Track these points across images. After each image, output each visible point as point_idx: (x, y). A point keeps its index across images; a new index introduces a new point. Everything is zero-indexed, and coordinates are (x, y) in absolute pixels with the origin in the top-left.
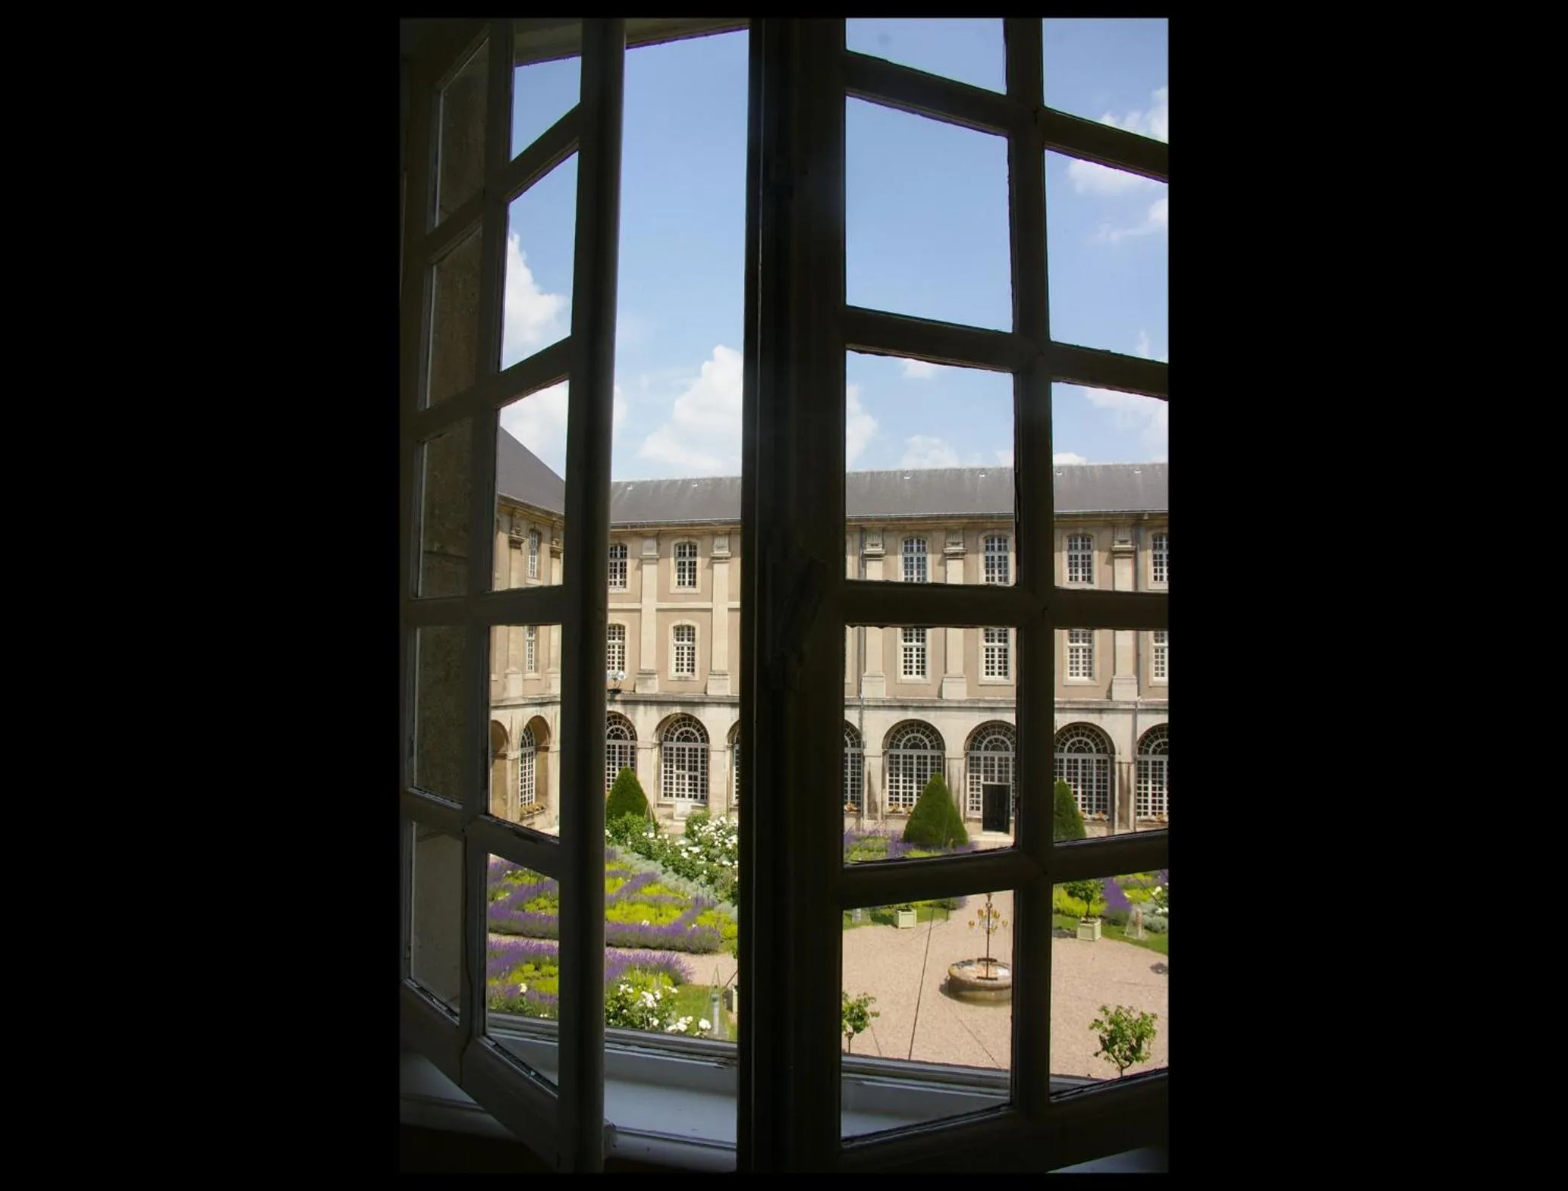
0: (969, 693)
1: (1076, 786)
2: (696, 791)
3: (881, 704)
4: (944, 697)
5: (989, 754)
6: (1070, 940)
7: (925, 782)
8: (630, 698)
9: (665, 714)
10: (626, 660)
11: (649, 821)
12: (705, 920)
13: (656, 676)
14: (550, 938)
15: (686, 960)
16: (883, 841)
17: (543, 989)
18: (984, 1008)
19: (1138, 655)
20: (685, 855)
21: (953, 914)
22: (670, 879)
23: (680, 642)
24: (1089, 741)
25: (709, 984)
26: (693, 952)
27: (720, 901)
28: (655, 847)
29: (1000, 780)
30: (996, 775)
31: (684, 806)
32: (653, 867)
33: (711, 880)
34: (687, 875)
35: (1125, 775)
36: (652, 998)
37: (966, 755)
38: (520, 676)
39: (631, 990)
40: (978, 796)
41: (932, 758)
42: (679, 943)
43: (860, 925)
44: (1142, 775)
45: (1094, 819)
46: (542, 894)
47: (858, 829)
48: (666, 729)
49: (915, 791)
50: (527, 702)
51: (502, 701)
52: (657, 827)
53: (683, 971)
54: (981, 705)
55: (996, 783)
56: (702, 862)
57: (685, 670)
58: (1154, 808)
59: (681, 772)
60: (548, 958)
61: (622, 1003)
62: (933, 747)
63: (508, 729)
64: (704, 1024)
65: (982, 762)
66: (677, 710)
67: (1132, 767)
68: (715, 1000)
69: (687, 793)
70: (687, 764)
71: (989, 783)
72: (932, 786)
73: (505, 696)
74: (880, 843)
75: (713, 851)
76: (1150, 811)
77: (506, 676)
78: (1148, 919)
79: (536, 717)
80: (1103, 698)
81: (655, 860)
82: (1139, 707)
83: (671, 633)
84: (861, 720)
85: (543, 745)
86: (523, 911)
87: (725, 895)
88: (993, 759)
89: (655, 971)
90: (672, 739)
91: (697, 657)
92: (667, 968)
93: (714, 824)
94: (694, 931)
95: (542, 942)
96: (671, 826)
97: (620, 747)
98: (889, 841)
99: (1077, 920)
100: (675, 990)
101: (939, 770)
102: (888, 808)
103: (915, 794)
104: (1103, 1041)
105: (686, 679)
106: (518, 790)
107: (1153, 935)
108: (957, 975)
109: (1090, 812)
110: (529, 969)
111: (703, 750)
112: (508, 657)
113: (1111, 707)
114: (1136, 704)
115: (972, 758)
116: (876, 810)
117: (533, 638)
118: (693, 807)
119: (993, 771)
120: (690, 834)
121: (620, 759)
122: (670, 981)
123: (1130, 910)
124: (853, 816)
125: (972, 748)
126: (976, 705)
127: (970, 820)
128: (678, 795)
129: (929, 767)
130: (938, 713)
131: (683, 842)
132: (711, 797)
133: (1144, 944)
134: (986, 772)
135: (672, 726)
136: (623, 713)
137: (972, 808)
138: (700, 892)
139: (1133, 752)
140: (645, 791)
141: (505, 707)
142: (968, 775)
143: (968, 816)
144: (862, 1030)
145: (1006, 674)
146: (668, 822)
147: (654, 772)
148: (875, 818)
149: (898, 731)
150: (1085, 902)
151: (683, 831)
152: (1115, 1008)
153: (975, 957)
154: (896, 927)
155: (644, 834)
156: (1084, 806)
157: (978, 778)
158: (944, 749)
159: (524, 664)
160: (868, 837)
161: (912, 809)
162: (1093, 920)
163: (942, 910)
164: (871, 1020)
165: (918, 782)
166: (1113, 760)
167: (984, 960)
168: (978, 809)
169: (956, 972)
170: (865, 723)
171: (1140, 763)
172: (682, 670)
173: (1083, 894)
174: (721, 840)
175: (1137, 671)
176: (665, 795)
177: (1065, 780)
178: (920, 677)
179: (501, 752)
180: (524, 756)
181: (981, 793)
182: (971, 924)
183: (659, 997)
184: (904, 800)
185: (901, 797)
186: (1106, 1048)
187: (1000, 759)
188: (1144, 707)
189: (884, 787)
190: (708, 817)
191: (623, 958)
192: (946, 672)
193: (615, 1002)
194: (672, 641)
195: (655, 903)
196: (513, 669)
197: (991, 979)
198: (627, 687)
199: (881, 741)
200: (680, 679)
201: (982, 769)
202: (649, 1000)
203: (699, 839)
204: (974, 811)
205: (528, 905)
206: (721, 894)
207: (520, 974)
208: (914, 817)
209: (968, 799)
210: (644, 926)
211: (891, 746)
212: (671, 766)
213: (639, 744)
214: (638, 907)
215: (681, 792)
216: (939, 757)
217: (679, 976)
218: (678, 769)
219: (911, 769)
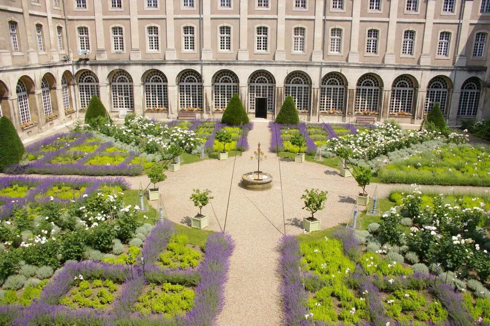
0: (250, 57)
1: (295, 98)
2: (128, 104)
3: (210, 62)
4: (239, 59)
5: (259, 84)
6: (292, 162)
7: (230, 97)
8: (94, 63)
9: (111, 70)
10: (90, 44)
11: (107, 119)
12: (135, 161)
13: (105, 52)
14: (64, 174)
15: (127, 179)
16: (213, 123)
17: (63, 197)
18: (257, 192)
19: (324, 41)
20: (124, 133)
21: (243, 153)
22: (119, 144)
23: (116, 35)
24: (301, 79)
25: (138, 189)
26: (131, 176)
27: (142, 153)
28: (111, 131)
29: (263, 96)
30: (261, 94)
31: (124, 111)
32: (111, 139)
33: (137, 144)
34: (126, 142)
35: (316, 94)
36: (113, 198)
37: (248, 85)
38: (36, 53)
39: (103, 195)
40: (253, 103)
41: (234, 86)
42: (124, 171)
43: (204, 159)
44: (322, 94)
45: (302, 112)
46: (59, 155)
47: (202, 119)
48: (112, 77)
49: (226, 101)
50: (42, 66)
51: (28, 65)
52: (111, 121)
53: (127, 184)
54: (255, 63)
55: (261, 97)
56: (133, 136)
57: (119, 49)
58: (327, 107)
59: (121, 96)
60: (64, 184)
61: (99, 200)
62: (234, 82)
63: (33, 80)
64: (137, 207)
65: (255, 88)
66: (117, 67)
67: (319, 90)
68: (141, 196)
69: (124, 106)
70: (123, 93)
71: (258, 97)
72: (234, 99)
73: (29, 63)
74: (211, 124)
75: (137, 131)
76: (325, 109)
77: (28, 53)
78: (324, 153)
79: (48, 73)
80: (308, 60)
81: (111, 136)
82: (323, 64)
83: (111, 31)
84: (202, 70)
85: (53, 87)
86: (51, 163)
87: (143, 149)
88: (260, 87)
89: (113, 185)
90: (115, 82)
91: (124, 42)
92: (119, 183)
93: (137, 119)
94: (130, 167)
95: (61, 176)
96: (118, 121)
97: (91, 86)
98: (215, 123)
99: (295, 154)
100: (123, 194)
101: (236, 92)
102: (214, 109)
103: (226, 102)
104: (306, 203)
105: (120, 53)
106: (43, 109)
107: (325, 159)
108: (246, 179)
109: (301, 109)
110: (56, 189)
111: (130, 86)
112: (28, 43)
113: (311, 64)
114: (322, 63)
115: (251, 87)
116: (209, 110)
117: (40, 34)
118: (128, 112)
119: (260, 92)
120: (127, 124)
121: (92, 91)
122: (121, 189)
123: (316, 150)
124: (199, 113)
125: (251, 82)
126: (253, 63)
127: (250, 113)
128: (120, 107)
129: (232, 91)
130: (236, 67)
131: (123, 128)
132: (136, 107)
133: (322, 163)
134: (257, 92)
135: (115, 75)
136: (91, 70)
137: (251, 108)
138: (132, 150)
139: (320, 84)
140: (104, 106)
141: (30, 69)
142: (249, 94)
143: (249, 111)
144: (205, 205)
145: (266, 49)
146: (116, 119)
147: (108, 97)
148: (209, 113)
149: (218, 75)
150: (298, 147)
151: (124, 122)
152: (311, 190)
153: (253, 171)
154: (219, 160)
155: (106, 125)
156: (298, 107)
157: (254, 95)
158: (239, 83)
159: (37, 47)
160: (206, 122)
161: (225, 110)
162: (301, 154)
163: (239, 152)
164: (209, 200)
165: (228, 97)
166: (311, 87)
167: (257, 172)
168: (253, 108)
169: (245, 178)
170: (204, 71)
171: (322, 88)
172: (118, 49)
173: (298, 143)
174: (141, 125)
175: (323, 49)
176: (114, 107)
177: (291, 95)
178: (228, 50)
179: (32, 90)
180: (44, 92)
181: (255, 102)
182: (252, 158)
183: (116, 197)
184: (222, 105)
185: (220, 104)
186: (307, 206)
187: (263, 87)
188: (325, 64)
189: (212, 100)
190: (135, 116)
191: (99, 180)
192: (239, 48)
193: (96, 200)
194: (112, 35)
195: (112, 155)
196: (31, 49)
197: (260, 180)
198: (91, 57)
199: (211, 79)
200: (117, 53)
201: (255, 91)
202: (111, 199)
203: (131, 125)
204: (252, 109)
205: (53, 160)
206: (142, 149)
207: (51, 192)
208: (226, 112)
209: (249, 104)
210: (107, 166)
211: (216, 81)
212: (116, 94)
213: (100, 84)
214: (105, 157)
215: (121, 105)
216: (236, 86)
217: (125, 187)
218: (119, 95)
219: (224, 92)
